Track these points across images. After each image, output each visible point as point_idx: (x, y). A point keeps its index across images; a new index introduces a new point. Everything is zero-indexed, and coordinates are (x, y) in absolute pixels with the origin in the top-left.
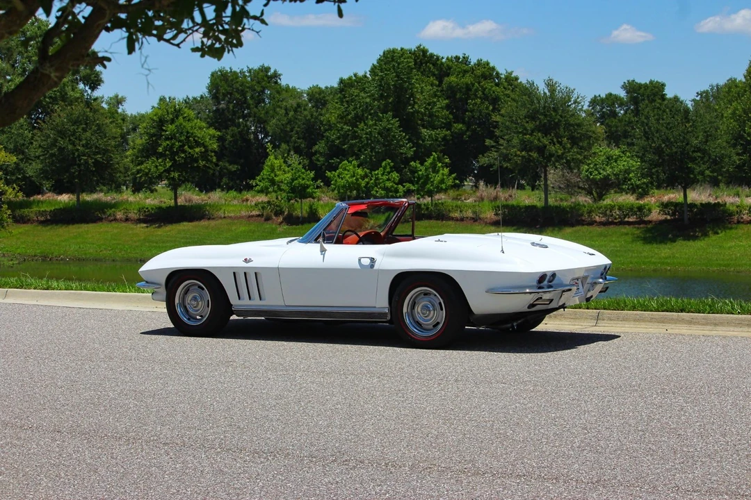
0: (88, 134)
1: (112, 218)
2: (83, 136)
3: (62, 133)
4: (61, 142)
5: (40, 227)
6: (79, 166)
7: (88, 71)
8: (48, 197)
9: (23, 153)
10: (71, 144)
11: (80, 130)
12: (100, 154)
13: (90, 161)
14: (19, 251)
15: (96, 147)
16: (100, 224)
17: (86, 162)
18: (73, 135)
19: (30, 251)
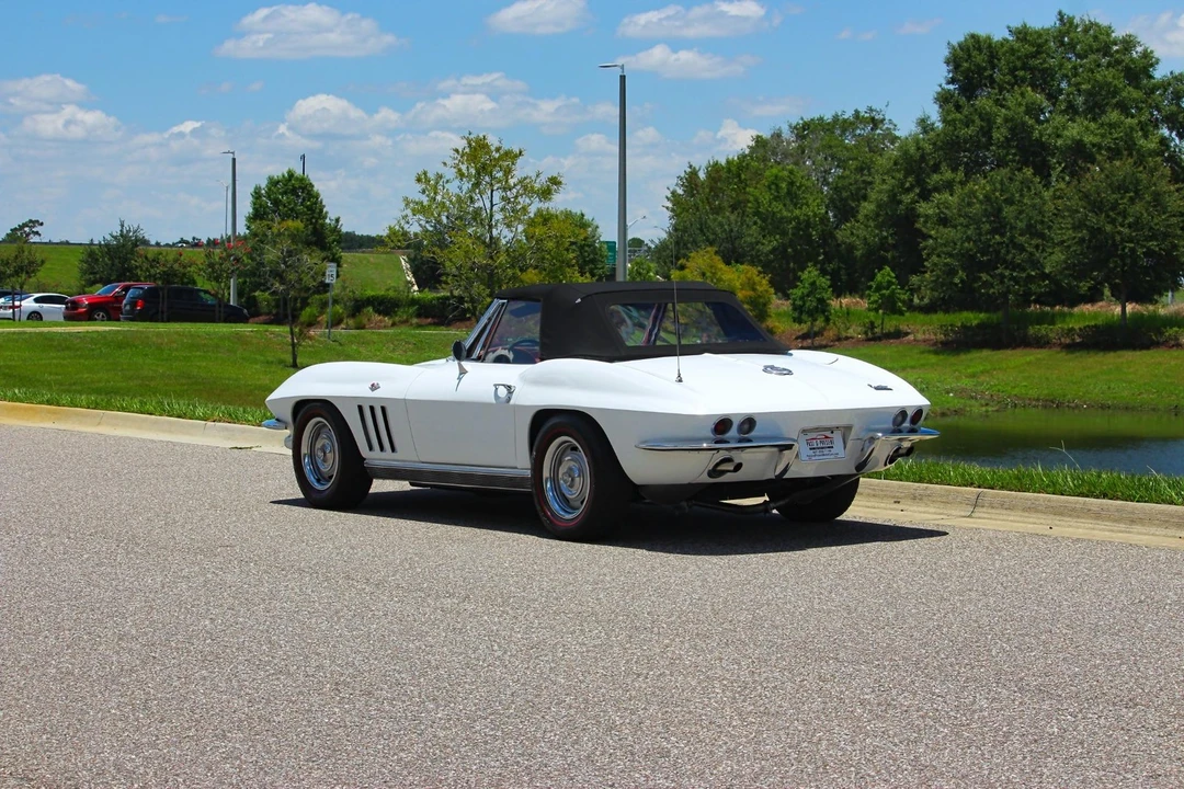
0: (1138, 207)
1: (1173, 342)
2: (1131, 211)
3: (1097, 206)
4: (1093, 219)
5: (1063, 355)
6: (1122, 257)
7: (1174, 108)
8: (1101, 307)
9: (1042, 236)
10: (1108, 223)
11: (1125, 201)
12: (1157, 240)
13: (1140, 251)
14: (1016, 391)
15: (1151, 228)
16: (1152, 352)
17: (1133, 250)
18: (1113, 208)
19: (1033, 393)
